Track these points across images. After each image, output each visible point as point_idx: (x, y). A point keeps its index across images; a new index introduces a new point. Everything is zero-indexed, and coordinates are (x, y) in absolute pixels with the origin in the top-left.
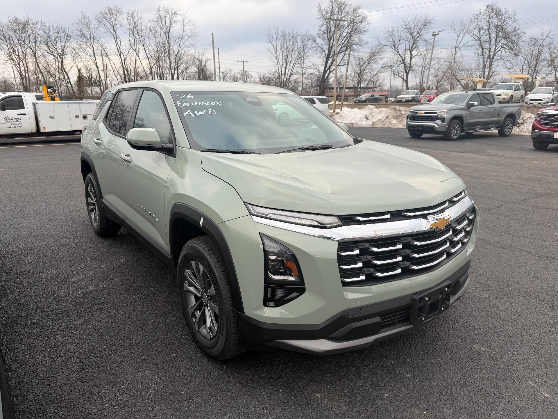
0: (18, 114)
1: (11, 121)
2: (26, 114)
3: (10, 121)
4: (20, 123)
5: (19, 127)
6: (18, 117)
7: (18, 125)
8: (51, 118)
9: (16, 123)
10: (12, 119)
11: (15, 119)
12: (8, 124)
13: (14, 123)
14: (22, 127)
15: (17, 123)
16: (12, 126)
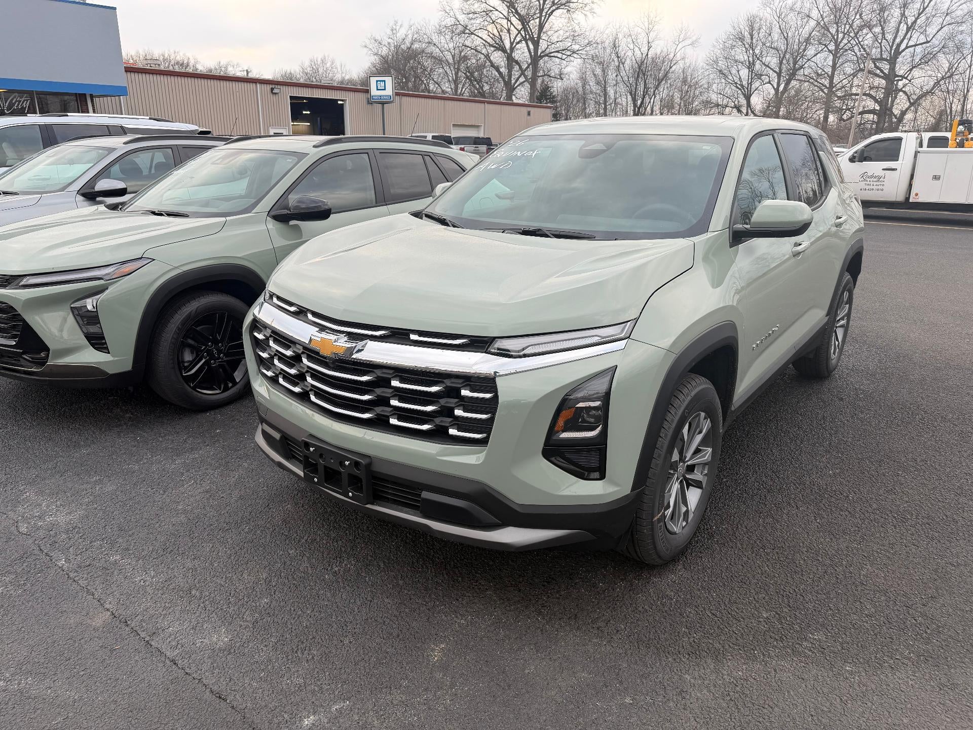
0: (883, 169)
1: (869, 180)
2: (896, 169)
3: (867, 179)
4: (883, 183)
5: (878, 190)
6: (882, 173)
7: (877, 187)
8: (936, 178)
9: (875, 183)
10: (872, 177)
11: (875, 177)
12: (862, 185)
13: (872, 183)
14: (882, 190)
15: (877, 183)
16: (867, 187)
